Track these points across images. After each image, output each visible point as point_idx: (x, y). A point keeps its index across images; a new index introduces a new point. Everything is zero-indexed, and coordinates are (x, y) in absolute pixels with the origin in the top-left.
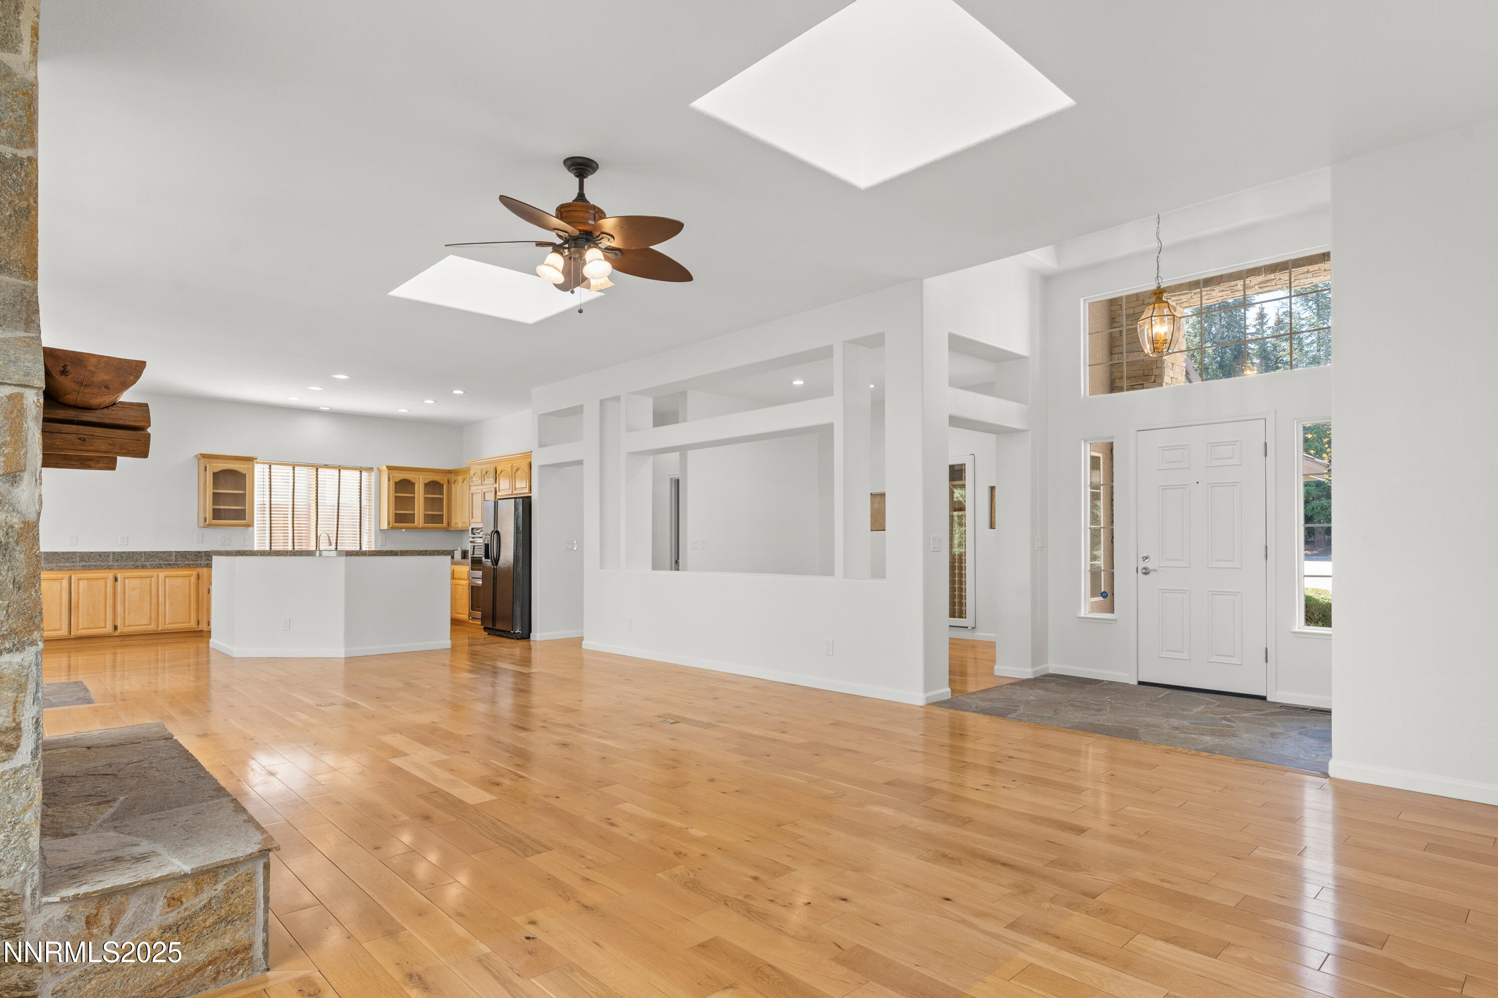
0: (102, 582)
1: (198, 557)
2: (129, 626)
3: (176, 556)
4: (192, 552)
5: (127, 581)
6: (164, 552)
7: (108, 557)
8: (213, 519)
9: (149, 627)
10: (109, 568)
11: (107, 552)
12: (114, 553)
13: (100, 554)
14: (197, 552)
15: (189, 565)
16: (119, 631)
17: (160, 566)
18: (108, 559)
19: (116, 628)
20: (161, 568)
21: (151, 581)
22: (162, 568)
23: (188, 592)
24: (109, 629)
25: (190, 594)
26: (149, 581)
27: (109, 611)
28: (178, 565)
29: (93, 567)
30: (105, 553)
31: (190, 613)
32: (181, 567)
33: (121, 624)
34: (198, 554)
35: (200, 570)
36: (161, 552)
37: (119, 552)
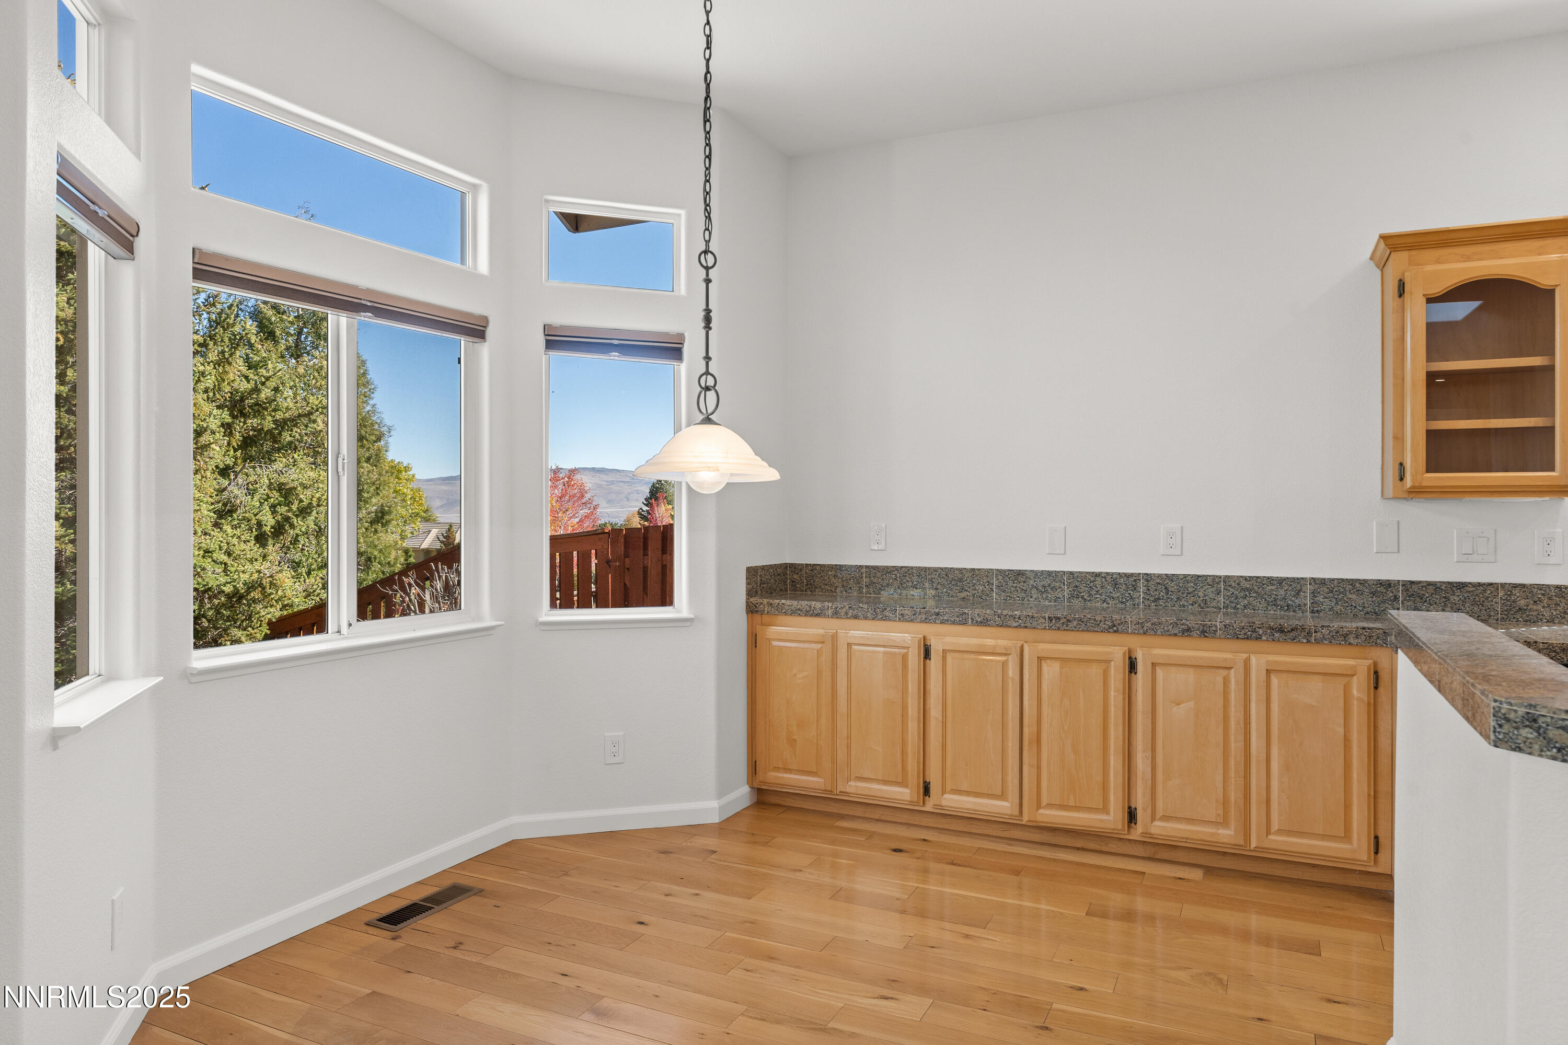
0: (1095, 671)
1: (1384, 602)
2: (1165, 818)
3: (1314, 594)
4: (1363, 582)
5: (1160, 672)
6: (1281, 581)
7: (1135, 588)
8: (1428, 471)
9: (1222, 831)
10: (1114, 628)
11: (1132, 575)
12: (1148, 577)
13: (1115, 580)
14: (1380, 583)
15: (1345, 636)
16: (1139, 828)
17: (1254, 631)
18: (1135, 595)
19: (1132, 816)
20: (1257, 639)
21: (1226, 681)
22: (1259, 638)
23: (1341, 731)
24: (1113, 819)
25: (1347, 740)
26: (1220, 680)
27: (1115, 763)
28: (1309, 633)
29: (1075, 623)
30: (1128, 576)
31: (1347, 807)
32: (1317, 641)
33: (1145, 810)
34: (1382, 589)
35: (1380, 655)
36: (1270, 580)
37: (1159, 576)
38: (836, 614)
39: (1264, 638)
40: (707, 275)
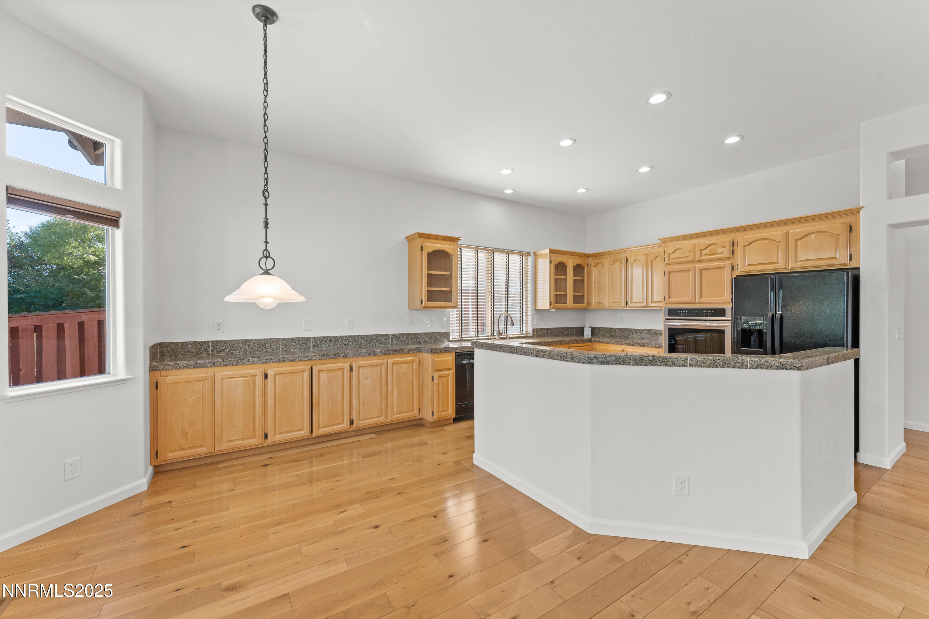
0: (339, 373)
1: (409, 340)
2: (363, 420)
3: (392, 339)
4: (404, 334)
5: (361, 370)
6: (383, 335)
7: (338, 341)
8: (428, 302)
9: (381, 419)
10: (345, 356)
11: (337, 337)
12: (342, 337)
13: (330, 339)
14: (408, 334)
15: (412, 350)
16: (355, 426)
17: (389, 352)
18: (338, 344)
19: (352, 422)
21: (381, 369)
22: (390, 354)
23: (411, 379)
24: (345, 425)
25: (413, 381)
26: (379, 369)
27: (346, 405)
28: (403, 351)
29: (331, 356)
30: (335, 337)
31: (413, 401)
32: (406, 353)
33: (356, 419)
34: (408, 336)
35: (420, 355)
36: (380, 335)
37: (346, 336)
38: (214, 365)
39: (392, 354)
40: (266, 201)
